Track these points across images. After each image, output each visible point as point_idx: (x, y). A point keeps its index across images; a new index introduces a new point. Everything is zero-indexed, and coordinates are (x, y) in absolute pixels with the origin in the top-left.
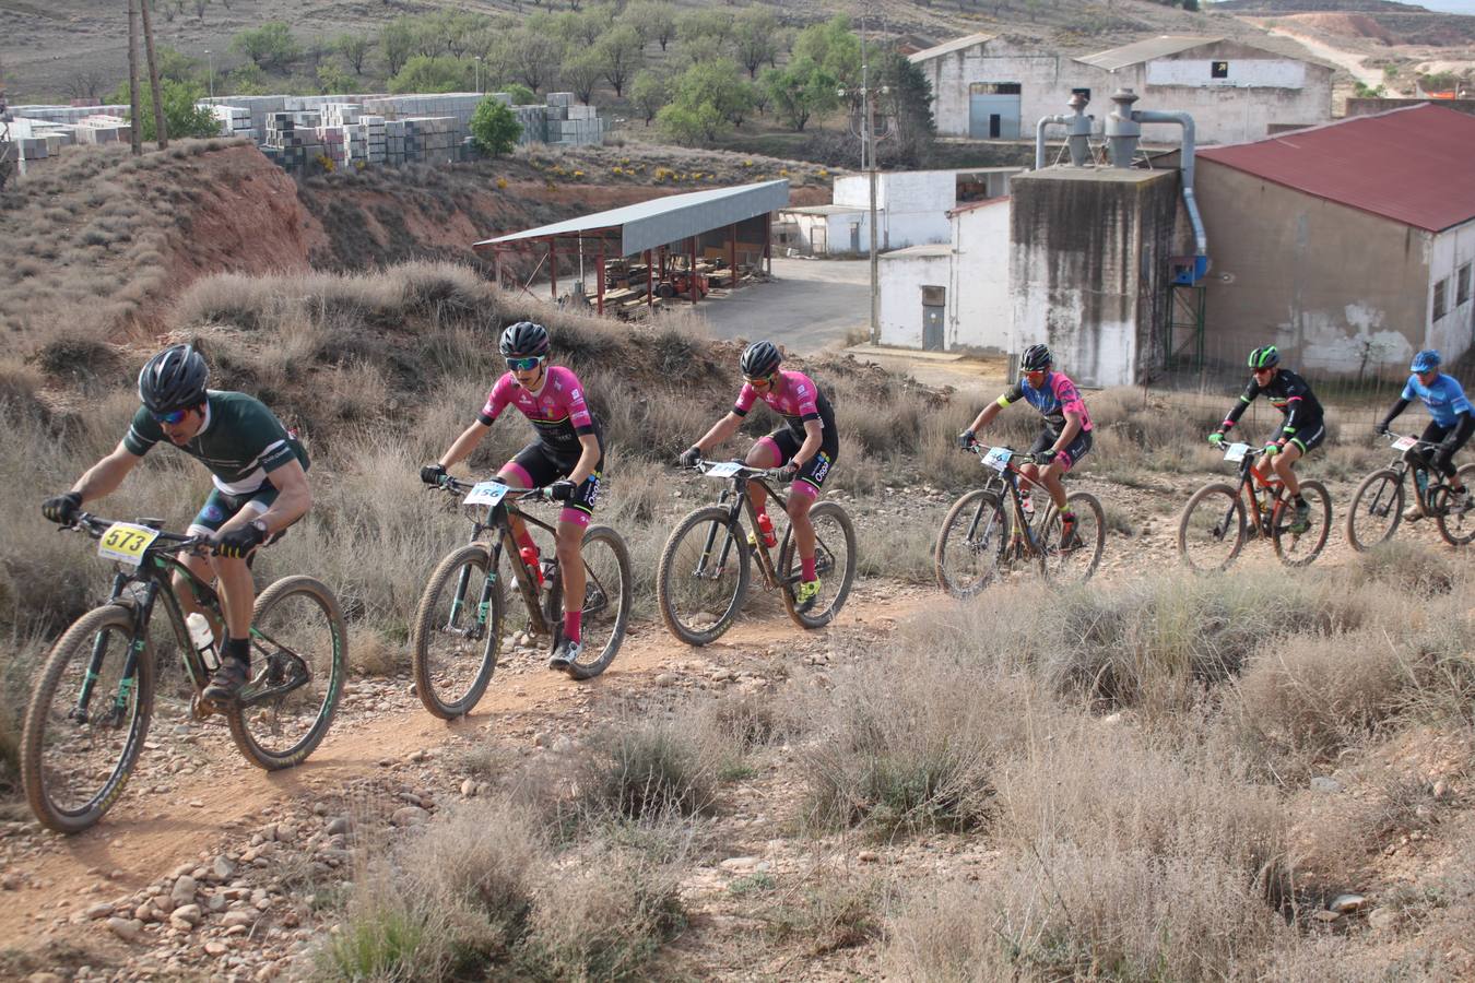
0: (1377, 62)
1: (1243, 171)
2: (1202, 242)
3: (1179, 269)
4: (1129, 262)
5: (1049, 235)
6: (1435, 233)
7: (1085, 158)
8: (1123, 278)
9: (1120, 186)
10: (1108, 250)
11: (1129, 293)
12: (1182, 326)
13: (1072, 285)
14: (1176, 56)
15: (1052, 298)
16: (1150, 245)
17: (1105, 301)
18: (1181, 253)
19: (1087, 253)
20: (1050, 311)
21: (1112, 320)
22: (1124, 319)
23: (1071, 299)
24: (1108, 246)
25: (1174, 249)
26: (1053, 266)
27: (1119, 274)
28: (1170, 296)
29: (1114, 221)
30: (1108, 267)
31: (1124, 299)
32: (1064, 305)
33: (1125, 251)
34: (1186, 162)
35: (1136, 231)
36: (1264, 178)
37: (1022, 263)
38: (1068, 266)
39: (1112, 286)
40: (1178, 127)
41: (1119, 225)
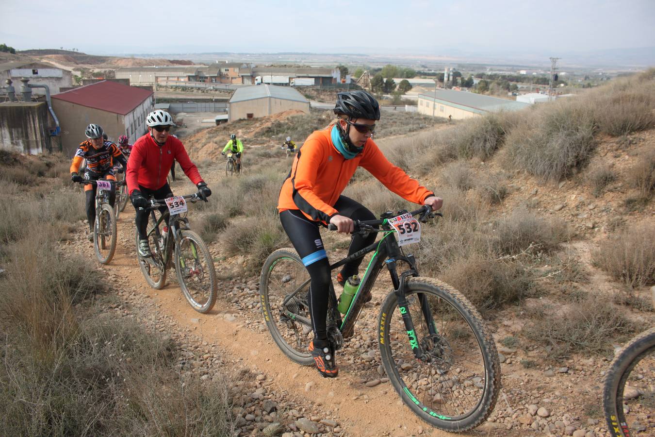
0: (77, 69)
1: (66, 101)
2: (57, 123)
3: (51, 131)
4: (36, 130)
5: (8, 124)
6: (125, 115)
7: (14, 100)
8: (35, 135)
9: (30, 107)
11: (38, 140)
12: (55, 147)
13: (18, 138)
14: (20, 68)
15: (12, 143)
16: (42, 124)
17: (31, 143)
18: (51, 127)
19: (22, 129)
20: (12, 147)
21: (34, 148)
22: (38, 147)
23: (19, 143)
24: (29, 126)
25: (48, 125)
26: (11, 133)
28: (50, 140)
29: (29, 118)
30: (30, 132)
31: (37, 142)
32: (17, 145)
33: (34, 127)
34: (48, 99)
35: (37, 120)
36: (73, 103)
38: (16, 133)
39: (33, 138)
40: (44, 89)
41: (31, 119)
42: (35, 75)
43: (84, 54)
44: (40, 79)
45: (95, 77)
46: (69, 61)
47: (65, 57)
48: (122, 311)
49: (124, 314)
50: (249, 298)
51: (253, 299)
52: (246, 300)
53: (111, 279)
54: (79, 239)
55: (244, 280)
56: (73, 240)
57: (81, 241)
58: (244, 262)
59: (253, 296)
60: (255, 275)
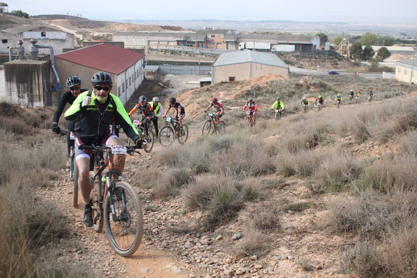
0: (80, 32)
1: (67, 61)
2: (58, 79)
3: (53, 87)
4: (40, 85)
5: (16, 79)
6: (117, 75)
7: (23, 58)
8: (39, 90)
9: (36, 65)
10: (34, 83)
11: (41, 94)
12: (54, 102)
13: (24, 93)
14: (31, 31)
15: (19, 96)
16: (45, 81)
17: (34, 97)
18: (52, 83)
19: (28, 83)
20: (19, 100)
21: (37, 101)
22: (40, 101)
23: (24, 96)
25: (50, 82)
26: (18, 88)
27: (37, 89)
28: (51, 94)
29: (35, 75)
30: (34, 87)
31: (39, 96)
32: (22, 98)
33: (38, 83)
34: (52, 58)
35: (41, 77)
36: (73, 62)
37: (9, 87)
38: (23, 87)
39: (36, 92)
40: (49, 49)
41: (36, 76)
42: (43, 37)
43: (86, 19)
44: (47, 41)
45: (94, 40)
46: (73, 25)
47: (69, 22)
48: (80, 256)
49: (81, 259)
50: (199, 253)
51: (202, 254)
52: (196, 254)
53: (77, 226)
54: (58, 185)
55: (198, 235)
56: (53, 186)
57: (60, 188)
58: (202, 217)
59: (203, 251)
60: (209, 230)
